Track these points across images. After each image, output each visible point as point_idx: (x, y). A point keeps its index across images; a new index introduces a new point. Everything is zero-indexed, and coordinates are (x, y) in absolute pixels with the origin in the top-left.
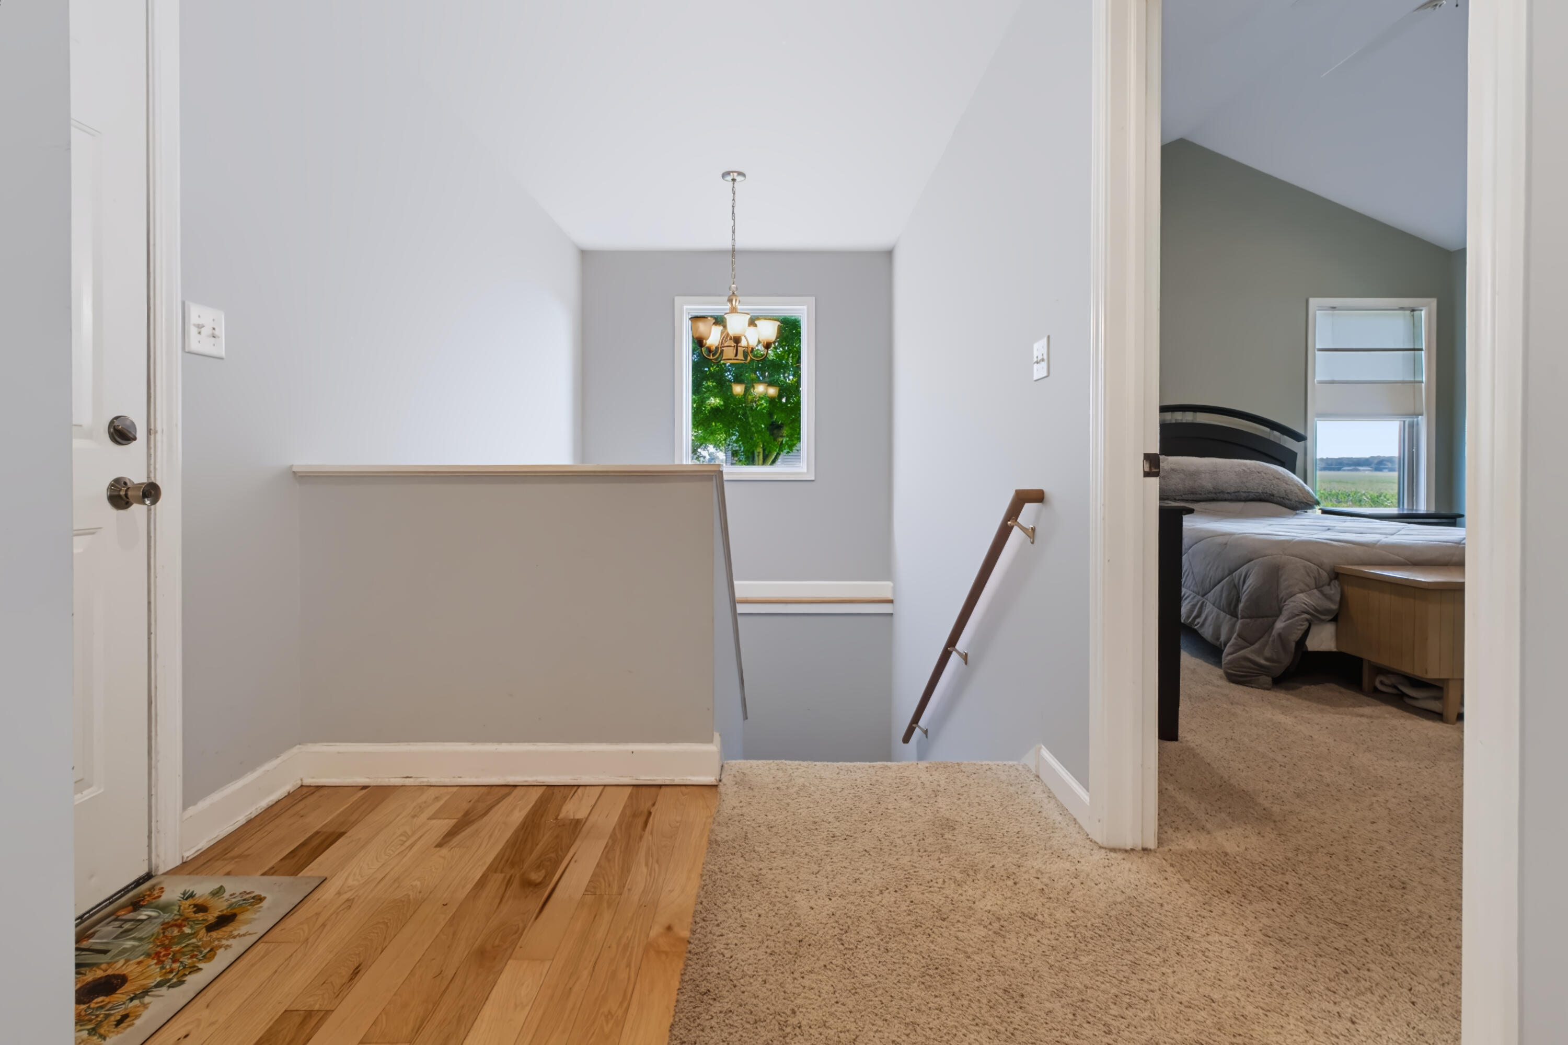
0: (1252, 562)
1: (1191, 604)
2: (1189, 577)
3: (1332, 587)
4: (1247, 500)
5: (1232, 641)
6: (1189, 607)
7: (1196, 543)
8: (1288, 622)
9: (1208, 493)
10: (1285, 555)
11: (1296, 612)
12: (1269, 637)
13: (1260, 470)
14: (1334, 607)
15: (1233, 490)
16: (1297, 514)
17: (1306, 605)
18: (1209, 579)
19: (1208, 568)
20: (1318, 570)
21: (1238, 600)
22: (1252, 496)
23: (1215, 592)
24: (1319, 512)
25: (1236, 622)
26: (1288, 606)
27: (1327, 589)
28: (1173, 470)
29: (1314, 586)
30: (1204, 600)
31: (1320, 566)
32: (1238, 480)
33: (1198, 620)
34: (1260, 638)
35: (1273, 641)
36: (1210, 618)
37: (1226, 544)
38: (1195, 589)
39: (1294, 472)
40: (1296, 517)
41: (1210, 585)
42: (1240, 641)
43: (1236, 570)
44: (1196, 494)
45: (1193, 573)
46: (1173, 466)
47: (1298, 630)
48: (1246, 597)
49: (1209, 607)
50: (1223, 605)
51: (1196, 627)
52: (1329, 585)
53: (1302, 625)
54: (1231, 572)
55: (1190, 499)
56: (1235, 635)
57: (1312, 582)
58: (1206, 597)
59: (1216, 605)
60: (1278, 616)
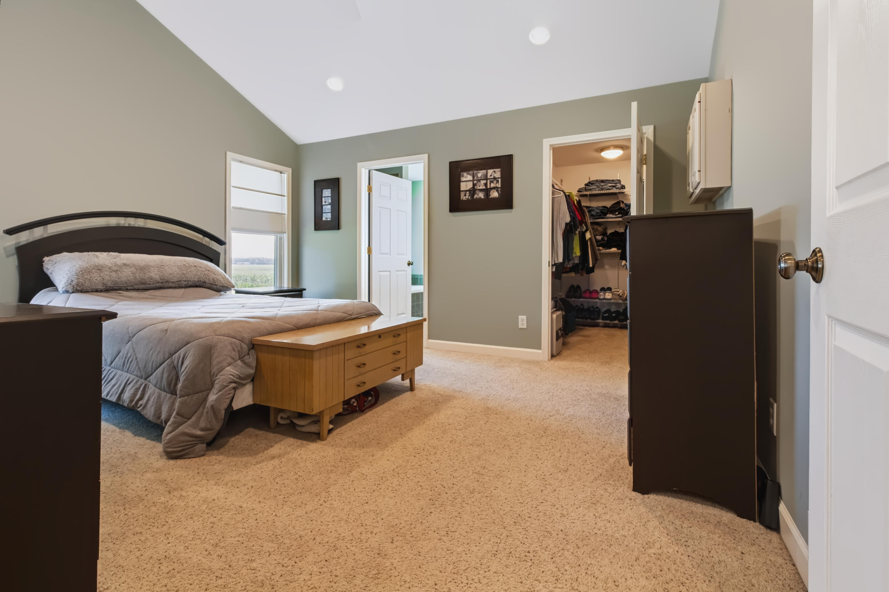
0: (189, 345)
1: (134, 388)
2: (132, 363)
3: (251, 355)
4: (187, 287)
5: (172, 419)
6: (132, 391)
7: (140, 331)
8: (219, 393)
9: (156, 283)
10: (216, 335)
11: (225, 384)
12: (204, 408)
13: (196, 265)
14: (252, 371)
15: (176, 279)
16: (221, 295)
17: (233, 375)
18: (151, 363)
19: (150, 354)
20: (241, 344)
21: (177, 379)
22: (190, 283)
23: (157, 374)
24: (233, 292)
25: (175, 399)
26: (219, 380)
27: (247, 359)
28: (125, 265)
29: (238, 358)
30: (147, 382)
31: (242, 340)
32: (180, 273)
33: (140, 403)
34: (195, 412)
35: (207, 413)
36: (152, 399)
37: (167, 330)
38: (139, 374)
39: (218, 266)
40: (221, 297)
41: (152, 368)
42: (179, 419)
43: (176, 353)
44: (146, 284)
45: (136, 358)
46: (125, 262)
47: (227, 398)
48: (184, 378)
49: (151, 389)
50: (164, 385)
51: (139, 409)
52: (248, 354)
53: (229, 394)
54: (171, 355)
55: (141, 288)
56: (174, 413)
57: (235, 355)
58: (148, 379)
59: (157, 386)
60: (211, 389)
